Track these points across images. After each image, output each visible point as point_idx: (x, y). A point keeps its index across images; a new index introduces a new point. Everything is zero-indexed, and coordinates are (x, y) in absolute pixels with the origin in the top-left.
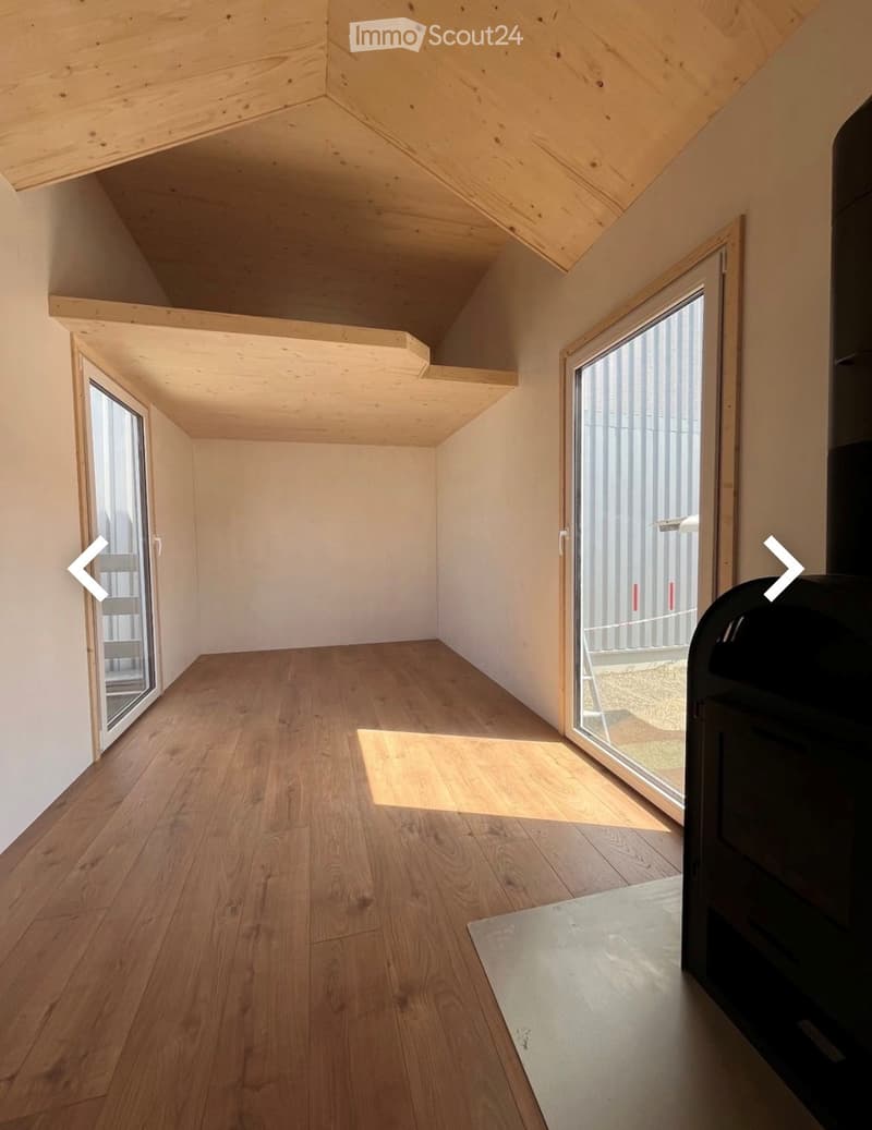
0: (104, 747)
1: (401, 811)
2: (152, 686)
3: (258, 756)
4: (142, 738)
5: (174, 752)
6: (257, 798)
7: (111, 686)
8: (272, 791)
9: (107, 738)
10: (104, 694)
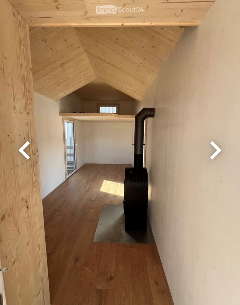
0: (67, 178)
1: (103, 192)
2: (75, 169)
3: (88, 182)
4: (72, 177)
5: (76, 180)
6: (85, 188)
7: (68, 168)
8: (88, 187)
9: (68, 177)
10: (67, 170)
